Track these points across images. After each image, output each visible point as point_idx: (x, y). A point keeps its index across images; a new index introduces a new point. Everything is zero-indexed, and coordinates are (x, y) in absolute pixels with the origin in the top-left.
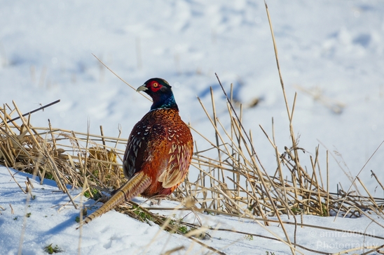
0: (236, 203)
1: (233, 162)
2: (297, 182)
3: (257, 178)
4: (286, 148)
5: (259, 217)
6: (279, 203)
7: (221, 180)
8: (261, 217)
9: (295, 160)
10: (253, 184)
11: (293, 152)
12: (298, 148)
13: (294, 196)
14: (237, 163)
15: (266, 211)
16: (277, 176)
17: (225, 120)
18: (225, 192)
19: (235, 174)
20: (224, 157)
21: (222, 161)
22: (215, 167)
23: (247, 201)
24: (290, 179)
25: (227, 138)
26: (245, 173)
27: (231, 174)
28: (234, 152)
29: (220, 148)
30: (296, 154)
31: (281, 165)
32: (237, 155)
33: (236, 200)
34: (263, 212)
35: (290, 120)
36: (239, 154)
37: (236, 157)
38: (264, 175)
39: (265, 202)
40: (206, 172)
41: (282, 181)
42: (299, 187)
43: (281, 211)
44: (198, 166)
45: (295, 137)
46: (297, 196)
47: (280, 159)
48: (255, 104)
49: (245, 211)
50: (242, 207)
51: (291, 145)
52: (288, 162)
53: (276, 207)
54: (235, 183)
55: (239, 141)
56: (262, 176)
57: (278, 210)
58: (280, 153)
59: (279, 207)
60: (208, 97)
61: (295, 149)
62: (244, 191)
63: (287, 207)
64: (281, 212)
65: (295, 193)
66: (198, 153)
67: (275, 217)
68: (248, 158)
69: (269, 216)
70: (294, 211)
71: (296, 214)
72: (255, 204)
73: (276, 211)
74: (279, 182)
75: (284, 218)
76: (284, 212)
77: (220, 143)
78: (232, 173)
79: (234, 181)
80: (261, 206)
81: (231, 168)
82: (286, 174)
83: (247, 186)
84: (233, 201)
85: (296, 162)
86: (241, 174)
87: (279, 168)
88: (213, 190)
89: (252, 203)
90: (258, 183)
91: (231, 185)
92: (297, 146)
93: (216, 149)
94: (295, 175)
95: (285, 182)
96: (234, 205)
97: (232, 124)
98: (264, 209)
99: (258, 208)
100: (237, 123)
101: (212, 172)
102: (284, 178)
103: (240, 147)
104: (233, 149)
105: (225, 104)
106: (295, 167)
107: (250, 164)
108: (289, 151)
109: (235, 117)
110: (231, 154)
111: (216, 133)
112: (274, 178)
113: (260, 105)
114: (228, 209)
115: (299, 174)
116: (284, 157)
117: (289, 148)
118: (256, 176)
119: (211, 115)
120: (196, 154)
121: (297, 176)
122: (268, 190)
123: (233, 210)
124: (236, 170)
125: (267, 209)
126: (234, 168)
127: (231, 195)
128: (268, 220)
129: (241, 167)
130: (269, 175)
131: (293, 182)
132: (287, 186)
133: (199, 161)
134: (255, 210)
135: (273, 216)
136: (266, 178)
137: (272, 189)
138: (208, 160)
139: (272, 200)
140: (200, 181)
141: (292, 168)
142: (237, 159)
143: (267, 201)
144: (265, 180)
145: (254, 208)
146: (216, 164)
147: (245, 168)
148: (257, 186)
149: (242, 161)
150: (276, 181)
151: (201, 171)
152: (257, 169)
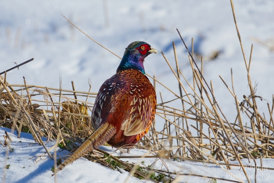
0: (200, 150)
1: (196, 111)
2: (256, 128)
3: (218, 126)
4: (244, 97)
5: (221, 162)
6: (239, 148)
7: (185, 128)
8: (223, 162)
9: (253, 108)
10: (215, 131)
11: (251, 100)
12: (256, 97)
13: (253, 141)
14: (200, 112)
15: (228, 156)
16: (237, 123)
17: (187, 72)
18: (190, 140)
19: (199, 122)
20: (187, 107)
21: (186, 111)
22: (179, 116)
23: (210, 147)
24: (249, 125)
25: (190, 89)
26: (207, 121)
27: (194, 123)
28: (197, 101)
29: (184, 98)
30: (254, 101)
31: (241, 112)
32: (200, 104)
33: (199, 147)
34: (225, 157)
35: (248, 70)
36: (202, 104)
37: (199, 107)
38: (225, 122)
39: (226, 147)
40: (172, 121)
41: (242, 128)
42: (257, 132)
43: (242, 155)
44: (163, 116)
45: (253, 86)
46: (257, 141)
47: (240, 107)
48: (215, 56)
49: (208, 157)
50: (206, 153)
51: (249, 93)
52: (247, 109)
53: (237, 152)
54: (198, 131)
55: (201, 92)
56: (223, 124)
57: (239, 155)
58: (239, 102)
59: (240, 152)
60: (172, 51)
61: (253, 97)
62: (206, 138)
63: (247, 152)
64: (242, 157)
65: (254, 138)
66: (163, 103)
67: (237, 161)
68: (210, 107)
69: (231, 160)
70: (254, 156)
71: (255, 157)
72: (217, 150)
73: (237, 156)
74: (239, 129)
75: (245, 161)
76: (244, 157)
77: (184, 94)
78: (195, 121)
79: (197, 129)
80: (223, 152)
81: (195, 117)
82: (246, 120)
83: (209, 133)
84: (197, 148)
85: (254, 109)
86: (204, 122)
87: (239, 115)
88: (179, 138)
89: (215, 149)
90: (220, 130)
91: (194, 133)
92: (255, 95)
93: (180, 100)
94: (254, 122)
95: (244, 128)
96: (198, 152)
97: (194, 76)
98: (226, 154)
99: (220, 153)
100: (198, 75)
101: (177, 122)
102: (244, 124)
103: (202, 97)
104: (196, 99)
105: (187, 57)
106: (253, 114)
107: (212, 113)
108: (247, 99)
109: (196, 69)
110: (193, 103)
111: (180, 85)
112: (235, 124)
113: (221, 57)
114: (193, 155)
115: (257, 120)
116: (243, 105)
117: (247, 96)
118: (218, 124)
119: (174, 67)
120: (161, 105)
121: (256, 123)
122: (229, 136)
123: (198, 156)
124: (199, 119)
125: (229, 154)
126: (197, 117)
127: (195, 143)
128: (230, 165)
129: (204, 116)
130: (229, 122)
131: (252, 128)
132: (247, 132)
133: (164, 111)
134: (218, 156)
135: (234, 160)
136: (227, 125)
137: (233, 135)
138: (172, 110)
139: (233, 145)
140: (166, 130)
141: (251, 115)
142: (200, 109)
143: (229, 147)
144: (226, 127)
145: (217, 153)
146: (180, 113)
147: (207, 117)
148: (219, 133)
149: (204, 110)
150: (236, 127)
151: (166, 121)
152: (218, 117)
